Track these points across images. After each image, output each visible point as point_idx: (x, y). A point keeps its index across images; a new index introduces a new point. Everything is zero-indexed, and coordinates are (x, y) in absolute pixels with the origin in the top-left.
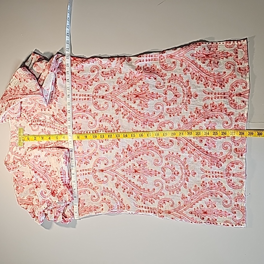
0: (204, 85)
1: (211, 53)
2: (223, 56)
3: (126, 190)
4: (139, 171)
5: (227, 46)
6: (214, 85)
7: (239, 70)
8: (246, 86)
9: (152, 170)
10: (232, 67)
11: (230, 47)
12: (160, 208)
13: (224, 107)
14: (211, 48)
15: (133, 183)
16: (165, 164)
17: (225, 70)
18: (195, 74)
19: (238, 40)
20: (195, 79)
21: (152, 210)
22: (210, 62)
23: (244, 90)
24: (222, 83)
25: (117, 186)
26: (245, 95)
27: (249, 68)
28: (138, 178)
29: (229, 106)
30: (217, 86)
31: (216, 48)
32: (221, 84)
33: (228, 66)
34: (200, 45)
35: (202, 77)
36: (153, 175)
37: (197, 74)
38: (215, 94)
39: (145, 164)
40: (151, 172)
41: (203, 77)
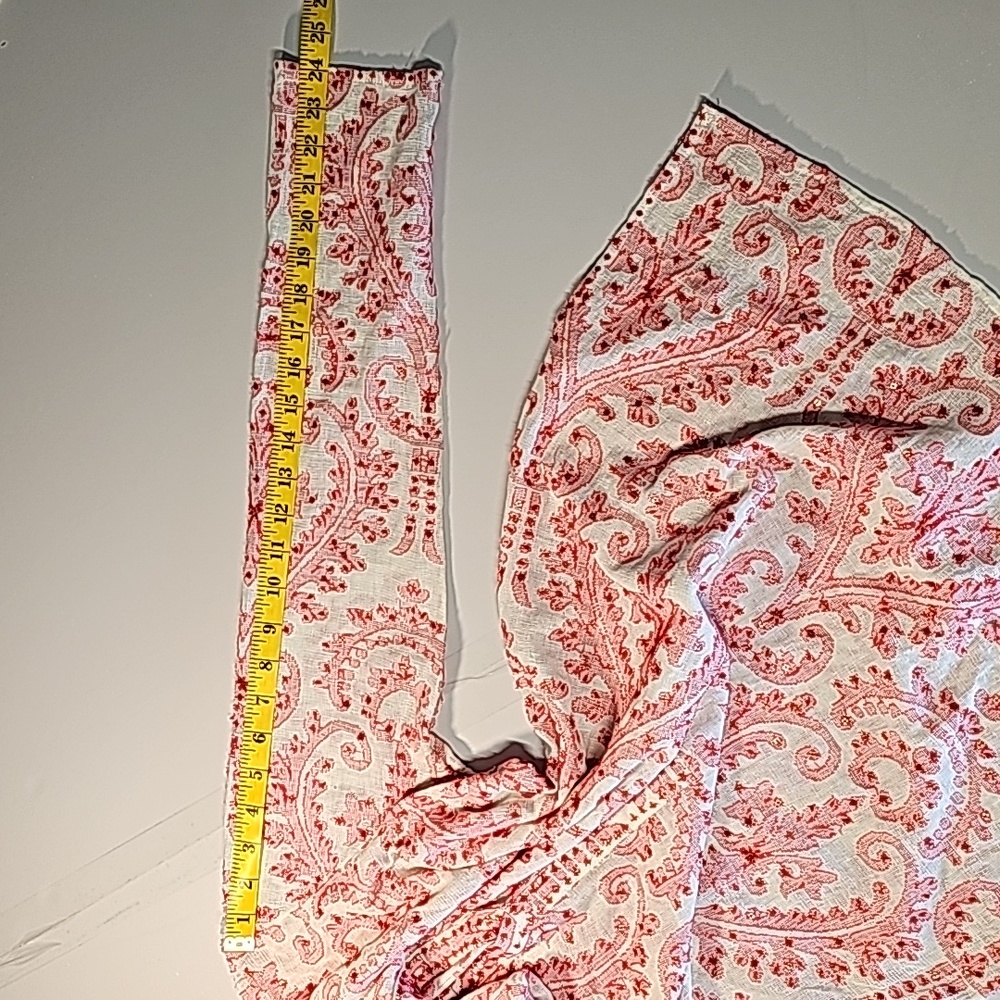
0: (752, 381)
1: (649, 272)
2: (696, 235)
3: (762, 963)
4: (763, 850)
5: (672, 196)
6: (781, 345)
7: (803, 211)
8: (891, 231)
9: (812, 807)
10: (767, 228)
11: (685, 183)
12: (958, 953)
13: (904, 372)
14: (629, 260)
15: (773, 913)
16: (853, 748)
17: (760, 263)
18: (682, 384)
19: (681, 140)
20: (698, 399)
21: (930, 986)
22: (681, 297)
23: (899, 246)
24: (801, 311)
25: (712, 967)
26: (922, 256)
27: (825, 169)
28: (781, 880)
29: (914, 353)
30: (794, 339)
31: (646, 242)
32: (803, 317)
33: (751, 241)
34: (586, 297)
35: (717, 369)
36: (836, 829)
37: (690, 378)
38: (822, 368)
39: (766, 801)
40: (816, 823)
41: (716, 365)
